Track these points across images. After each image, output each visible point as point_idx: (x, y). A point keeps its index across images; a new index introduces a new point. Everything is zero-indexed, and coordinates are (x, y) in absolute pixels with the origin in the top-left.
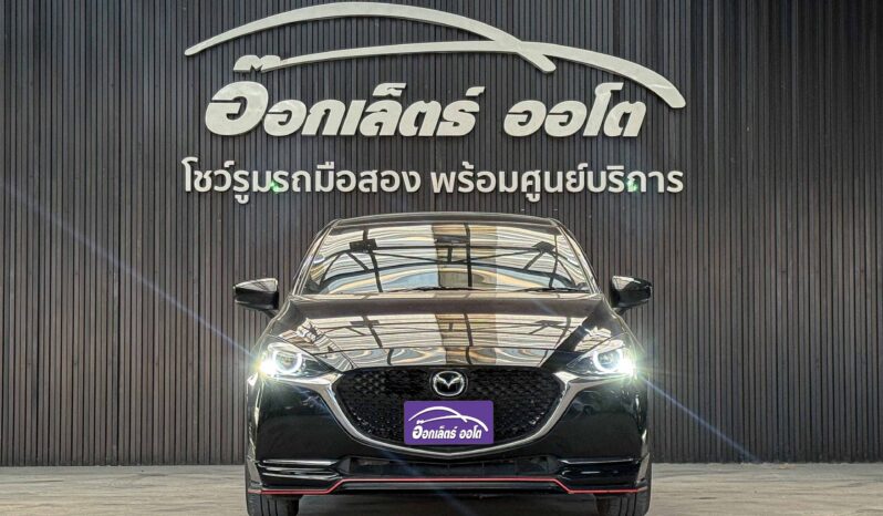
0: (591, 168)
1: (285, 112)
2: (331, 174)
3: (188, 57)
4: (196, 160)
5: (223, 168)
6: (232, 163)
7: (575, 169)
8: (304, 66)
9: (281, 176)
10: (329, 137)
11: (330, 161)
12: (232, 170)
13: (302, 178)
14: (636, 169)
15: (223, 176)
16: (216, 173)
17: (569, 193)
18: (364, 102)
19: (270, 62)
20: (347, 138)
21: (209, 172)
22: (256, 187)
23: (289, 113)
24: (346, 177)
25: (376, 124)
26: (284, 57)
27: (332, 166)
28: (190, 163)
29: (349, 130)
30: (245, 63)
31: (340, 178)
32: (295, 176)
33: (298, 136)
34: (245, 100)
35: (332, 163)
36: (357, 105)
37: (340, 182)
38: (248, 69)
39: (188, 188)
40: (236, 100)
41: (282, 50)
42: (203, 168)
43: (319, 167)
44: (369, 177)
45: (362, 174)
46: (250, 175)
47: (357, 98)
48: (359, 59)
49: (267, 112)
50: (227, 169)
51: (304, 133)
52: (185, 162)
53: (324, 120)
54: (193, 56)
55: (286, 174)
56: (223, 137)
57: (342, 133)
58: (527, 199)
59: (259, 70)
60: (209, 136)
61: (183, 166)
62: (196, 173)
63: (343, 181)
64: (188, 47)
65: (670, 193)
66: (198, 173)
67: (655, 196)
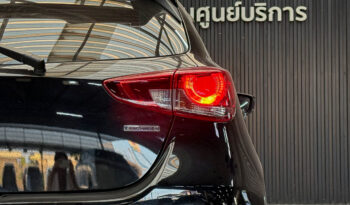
0: (244, 5)
7: (233, 5)
14: (274, 5)
17: (230, 22)
58: (200, 27)
65: (298, 22)
67: (288, 24)
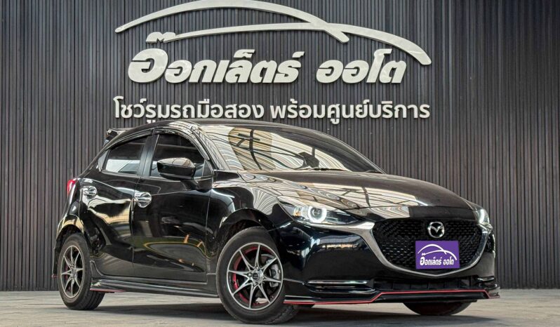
0: (371, 103)
1: (178, 68)
2: (207, 107)
3: (118, 33)
4: (122, 98)
5: (139, 103)
6: (145, 100)
7: (361, 103)
8: (190, 38)
9: (176, 108)
10: (206, 83)
11: (206, 98)
12: (145, 104)
13: (189, 109)
14: (400, 103)
15: (139, 108)
16: (135, 106)
17: (358, 118)
18: (228, 61)
19: (169, 36)
20: (218, 84)
21: (130, 106)
22: (160, 115)
23: (181, 68)
24: (217, 109)
25: (236, 75)
26: (178, 33)
27: (208, 101)
28: (119, 100)
29: (218, 79)
30: (153, 37)
31: (213, 109)
32: (185, 108)
33: (187, 83)
34: (153, 60)
35: (208, 100)
36: (224, 63)
37: (213, 112)
38: (155, 41)
39: (117, 116)
40: (148, 60)
41: (176, 29)
42: (127, 102)
43: (200, 102)
44: (231, 109)
45: (227, 107)
46: (157, 108)
47: (224, 59)
48: (225, 34)
49: (167, 68)
50: (142, 104)
51: (191, 81)
52: (115, 99)
53: (203, 72)
54: (121, 33)
55: (179, 107)
56: (140, 84)
57: (214, 81)
58: (331, 122)
59: (162, 42)
60: (130, 83)
61: (114, 102)
62: (123, 106)
63: (215, 111)
64: (118, 27)
65: (421, 118)
66: (124, 106)
67: (412, 120)
